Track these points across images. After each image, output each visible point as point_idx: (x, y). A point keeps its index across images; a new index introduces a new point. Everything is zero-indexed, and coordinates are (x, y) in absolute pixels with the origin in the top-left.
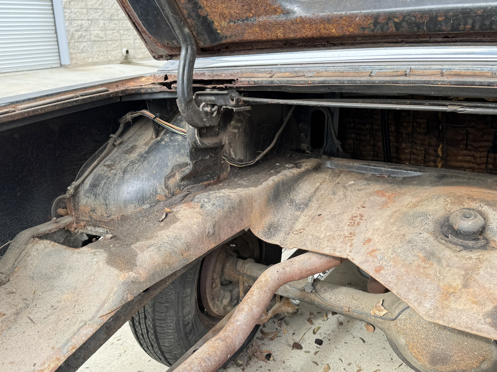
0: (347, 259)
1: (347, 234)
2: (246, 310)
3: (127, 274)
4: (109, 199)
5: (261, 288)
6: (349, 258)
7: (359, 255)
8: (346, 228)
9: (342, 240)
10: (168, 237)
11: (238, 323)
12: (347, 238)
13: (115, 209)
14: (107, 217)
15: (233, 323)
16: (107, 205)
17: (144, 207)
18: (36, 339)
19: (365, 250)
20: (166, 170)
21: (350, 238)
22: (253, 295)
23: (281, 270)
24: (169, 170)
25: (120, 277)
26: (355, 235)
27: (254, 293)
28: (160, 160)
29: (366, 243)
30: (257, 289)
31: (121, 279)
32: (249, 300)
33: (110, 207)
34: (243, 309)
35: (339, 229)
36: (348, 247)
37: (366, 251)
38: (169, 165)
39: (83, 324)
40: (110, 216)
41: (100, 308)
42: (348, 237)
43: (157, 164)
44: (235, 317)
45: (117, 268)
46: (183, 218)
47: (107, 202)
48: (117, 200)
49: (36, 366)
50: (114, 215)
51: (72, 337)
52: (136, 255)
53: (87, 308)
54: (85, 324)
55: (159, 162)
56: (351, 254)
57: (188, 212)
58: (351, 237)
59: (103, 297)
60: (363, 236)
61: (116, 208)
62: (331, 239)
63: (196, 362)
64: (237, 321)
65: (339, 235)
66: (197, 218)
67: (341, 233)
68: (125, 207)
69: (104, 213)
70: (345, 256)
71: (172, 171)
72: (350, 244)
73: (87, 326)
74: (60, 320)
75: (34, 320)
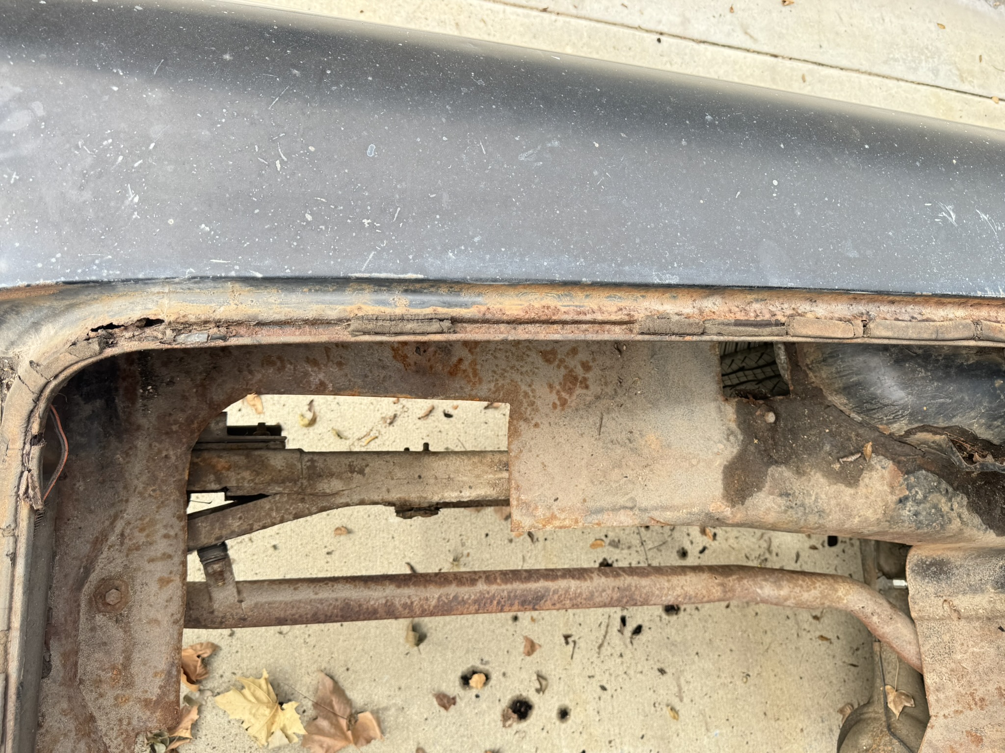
0: (928, 717)
1: (979, 694)
2: (782, 593)
3: (724, 507)
4: (835, 362)
5: (824, 597)
6: (933, 720)
7: (945, 733)
8: (992, 687)
9: (964, 692)
10: (816, 501)
11: (759, 591)
12: (970, 698)
13: (824, 376)
14: (807, 365)
15: (755, 584)
16: (824, 361)
17: (853, 415)
18: (583, 462)
19: (957, 739)
20: (941, 420)
21: (972, 702)
22: (808, 591)
23: (869, 611)
24: (942, 425)
25: (713, 504)
26: (982, 709)
27: (813, 591)
28: (956, 402)
29: (972, 736)
30: (821, 593)
31: (712, 508)
32: (797, 590)
33: (824, 368)
34: (780, 587)
35: (985, 677)
36: (953, 709)
37: (956, 743)
38: (954, 420)
39: (630, 504)
40: (810, 369)
41: (662, 507)
42: (974, 699)
43: (943, 403)
44: (766, 580)
45: (725, 489)
46: (864, 490)
47: (830, 360)
48: (840, 377)
49: (556, 503)
50: (816, 377)
51: (608, 510)
52: (760, 489)
53: (652, 488)
54: (631, 509)
55: (950, 404)
56: (941, 720)
57: (881, 488)
58: (976, 704)
59: (677, 501)
60: (984, 722)
61: (828, 378)
62: (958, 673)
63: (679, 591)
64: (761, 588)
65: (971, 684)
66: (875, 511)
67: (978, 684)
68: (835, 391)
69: (812, 358)
70: (932, 712)
71: (944, 429)
72: (960, 709)
73: (631, 513)
74: (620, 467)
75: (602, 430)
